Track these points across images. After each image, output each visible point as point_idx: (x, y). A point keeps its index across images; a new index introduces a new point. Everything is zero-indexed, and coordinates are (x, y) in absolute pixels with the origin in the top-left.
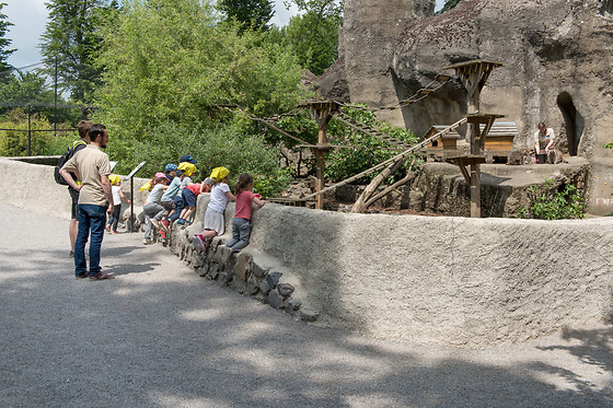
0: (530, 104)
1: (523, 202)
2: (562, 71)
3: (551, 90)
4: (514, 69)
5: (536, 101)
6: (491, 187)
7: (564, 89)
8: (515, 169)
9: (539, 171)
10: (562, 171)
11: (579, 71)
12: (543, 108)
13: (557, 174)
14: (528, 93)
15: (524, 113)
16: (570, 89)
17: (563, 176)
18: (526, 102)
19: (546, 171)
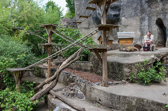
0: (143, 24)
1: (133, 71)
2: (158, 9)
3: (153, 18)
4: (136, 9)
5: (146, 23)
6: (118, 63)
7: (159, 17)
8: (133, 54)
9: (143, 55)
10: (155, 55)
11: (166, 8)
12: (149, 26)
13: (153, 56)
14: (142, 19)
15: (141, 29)
16: (161, 17)
17: (156, 58)
18: (141, 23)
19: (147, 55)
